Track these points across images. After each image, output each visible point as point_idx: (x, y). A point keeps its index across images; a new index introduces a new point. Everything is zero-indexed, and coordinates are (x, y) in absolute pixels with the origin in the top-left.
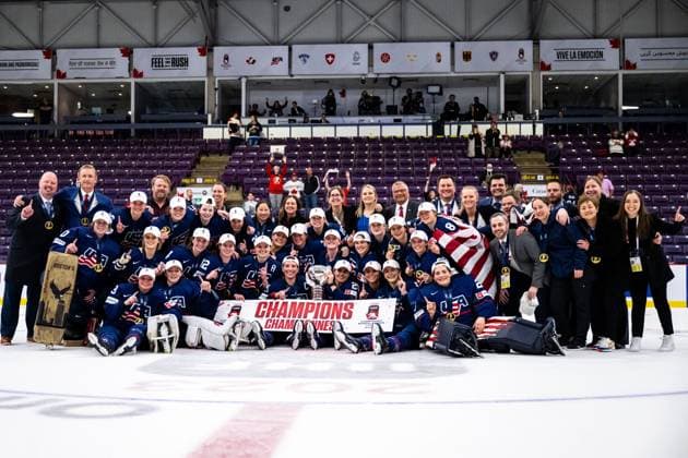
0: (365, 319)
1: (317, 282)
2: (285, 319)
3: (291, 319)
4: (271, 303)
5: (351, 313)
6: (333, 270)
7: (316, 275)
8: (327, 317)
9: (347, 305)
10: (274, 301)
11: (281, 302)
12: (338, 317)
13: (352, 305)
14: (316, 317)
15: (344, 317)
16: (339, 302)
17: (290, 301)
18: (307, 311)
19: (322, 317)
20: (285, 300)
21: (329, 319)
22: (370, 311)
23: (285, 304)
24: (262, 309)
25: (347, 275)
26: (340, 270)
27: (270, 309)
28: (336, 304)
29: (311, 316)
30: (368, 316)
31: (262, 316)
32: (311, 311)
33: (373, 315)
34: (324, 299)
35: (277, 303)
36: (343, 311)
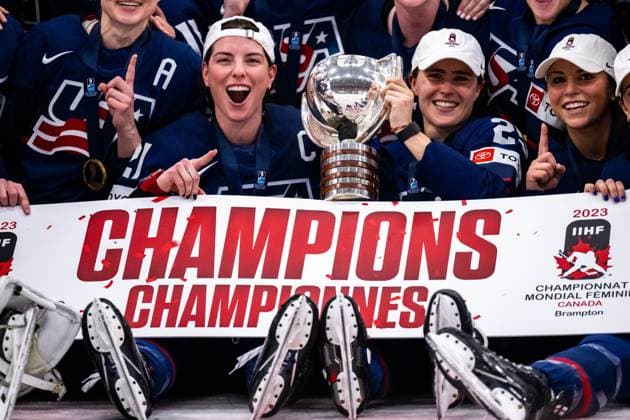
0: (553, 276)
1: (346, 129)
2: (211, 284)
3: (234, 281)
4: (144, 215)
5: (489, 254)
6: (409, 75)
7: (343, 99)
8: (389, 271)
9: (470, 218)
10: (158, 208)
11: (185, 208)
12: (438, 273)
13: (493, 221)
14: (340, 272)
15: (464, 271)
16: (436, 207)
17: (223, 204)
18: (300, 250)
19: (365, 272)
20: (205, 200)
21: (399, 281)
22: (573, 243)
23: (204, 218)
24: (106, 243)
25: (469, 92)
26: (436, 72)
27: (140, 241)
28: (422, 219)
29: (317, 269)
30: (563, 265)
31: (108, 273)
32: (321, 247)
33: (586, 260)
34: (375, 196)
35: (170, 215)
36: (457, 246)
